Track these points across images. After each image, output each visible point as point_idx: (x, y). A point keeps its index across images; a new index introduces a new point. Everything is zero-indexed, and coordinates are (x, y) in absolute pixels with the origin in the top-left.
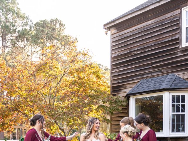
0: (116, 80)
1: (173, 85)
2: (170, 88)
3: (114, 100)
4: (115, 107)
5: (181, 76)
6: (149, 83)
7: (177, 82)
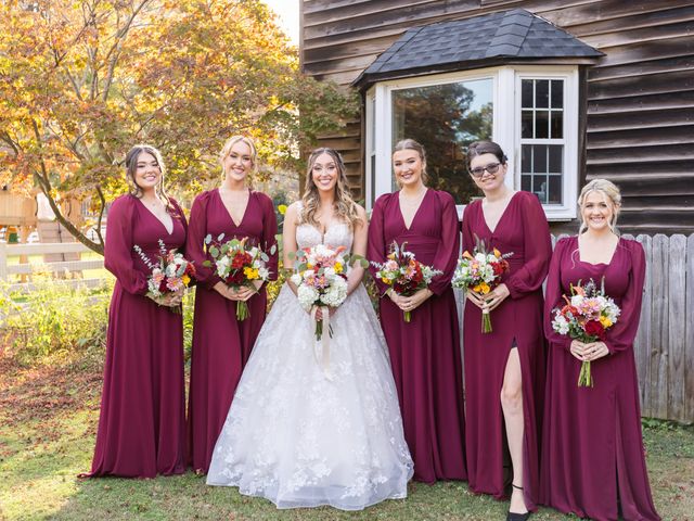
0: (320, 27)
1: (526, 45)
2: (520, 55)
3: (322, 94)
4: (326, 119)
5: (550, 18)
6: (442, 40)
7: (539, 35)
